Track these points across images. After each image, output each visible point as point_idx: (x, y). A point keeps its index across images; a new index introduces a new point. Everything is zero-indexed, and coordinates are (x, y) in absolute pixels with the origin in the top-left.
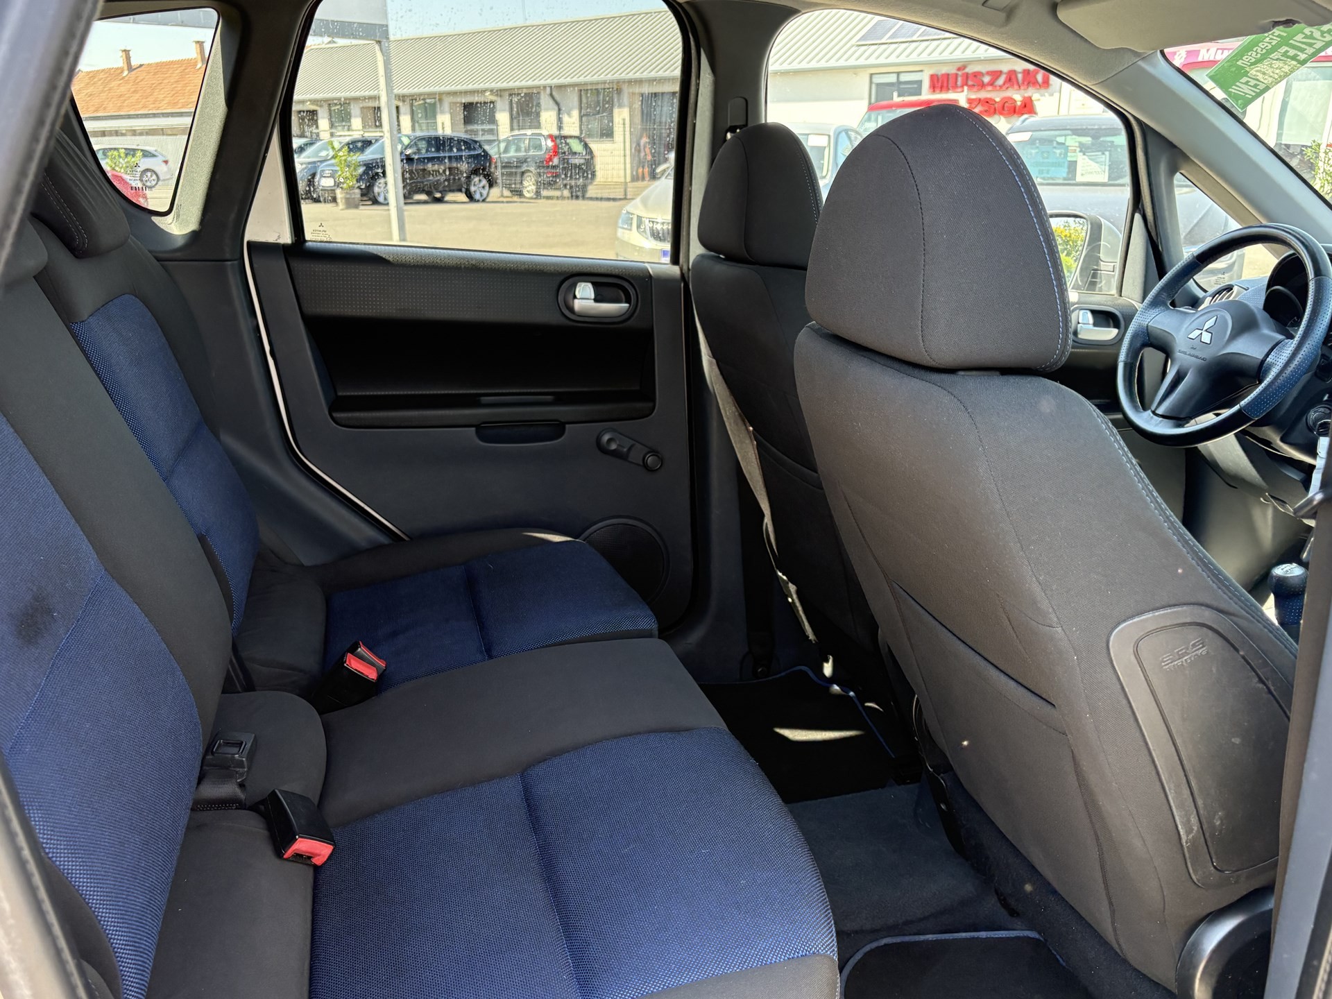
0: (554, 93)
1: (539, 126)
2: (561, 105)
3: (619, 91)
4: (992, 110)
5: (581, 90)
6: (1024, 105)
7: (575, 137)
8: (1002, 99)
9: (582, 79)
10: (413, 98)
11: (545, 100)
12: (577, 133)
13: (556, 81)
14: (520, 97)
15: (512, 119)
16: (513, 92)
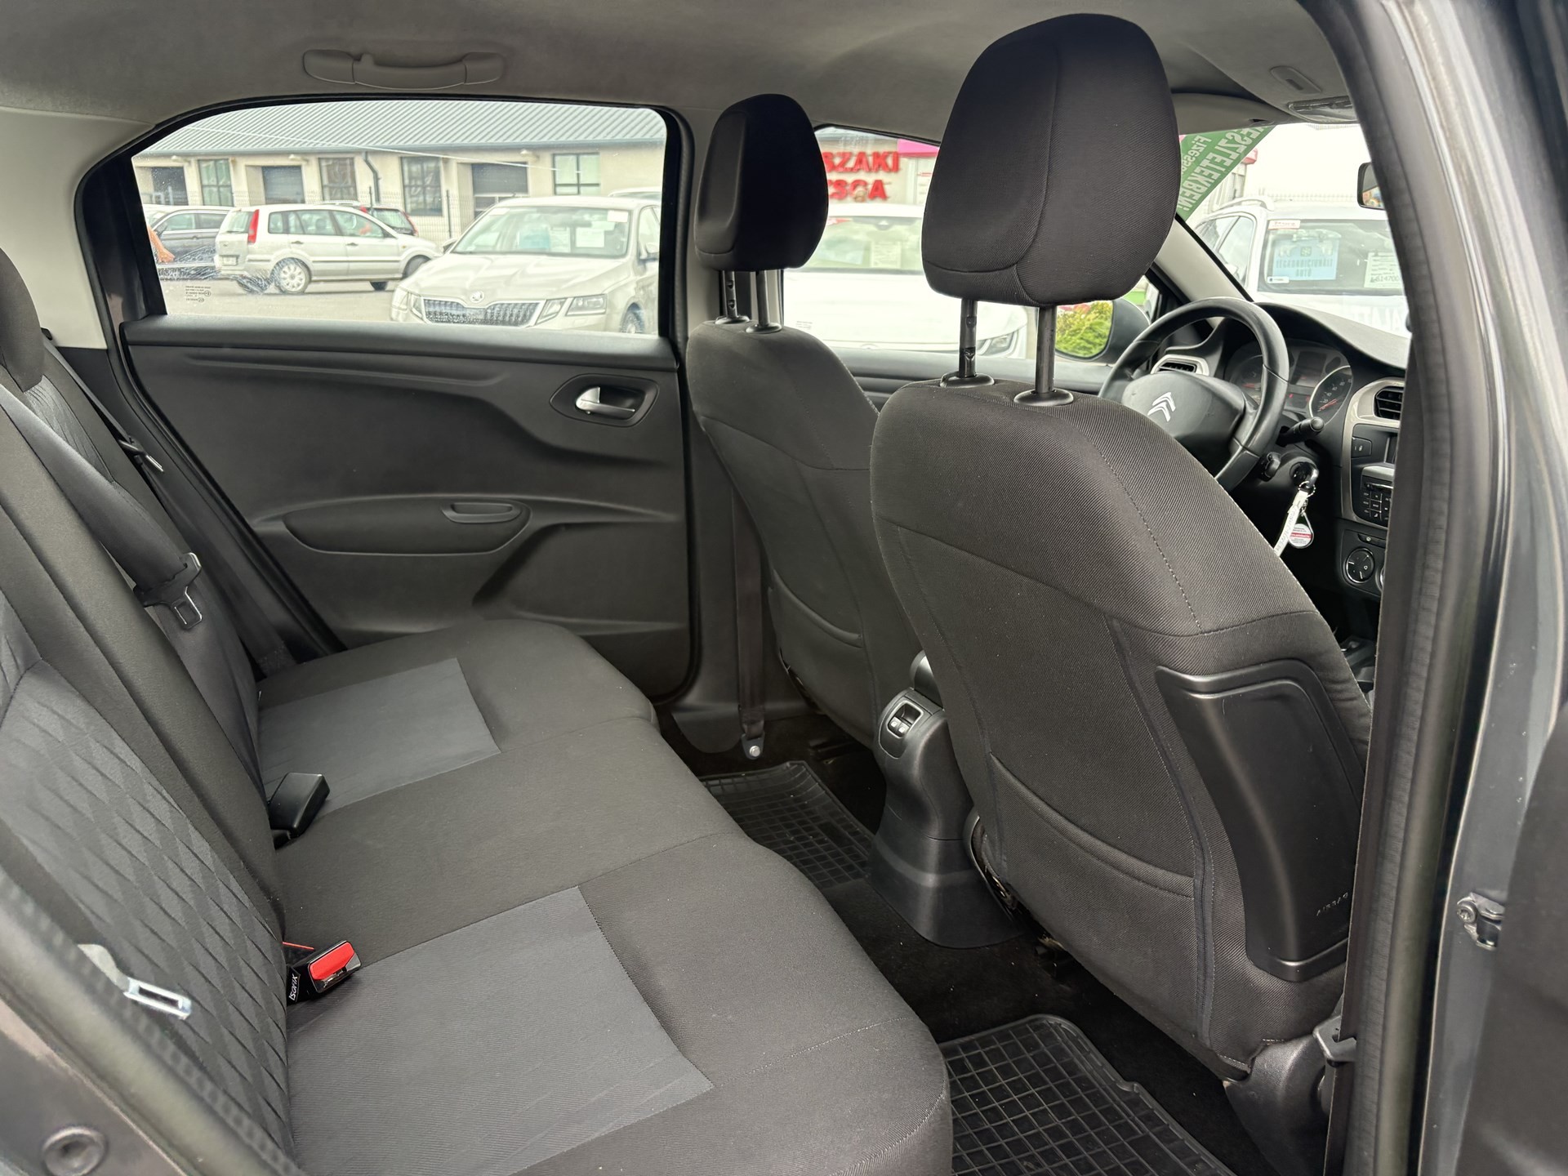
0: (370, 159)
1: (355, 198)
2: (380, 175)
3: (446, 161)
5: (402, 157)
6: (874, 188)
7: (396, 211)
8: (855, 181)
9: (402, 145)
11: (360, 167)
12: (401, 208)
13: (370, 147)
14: (330, 162)
15: (323, 187)
16: (321, 156)
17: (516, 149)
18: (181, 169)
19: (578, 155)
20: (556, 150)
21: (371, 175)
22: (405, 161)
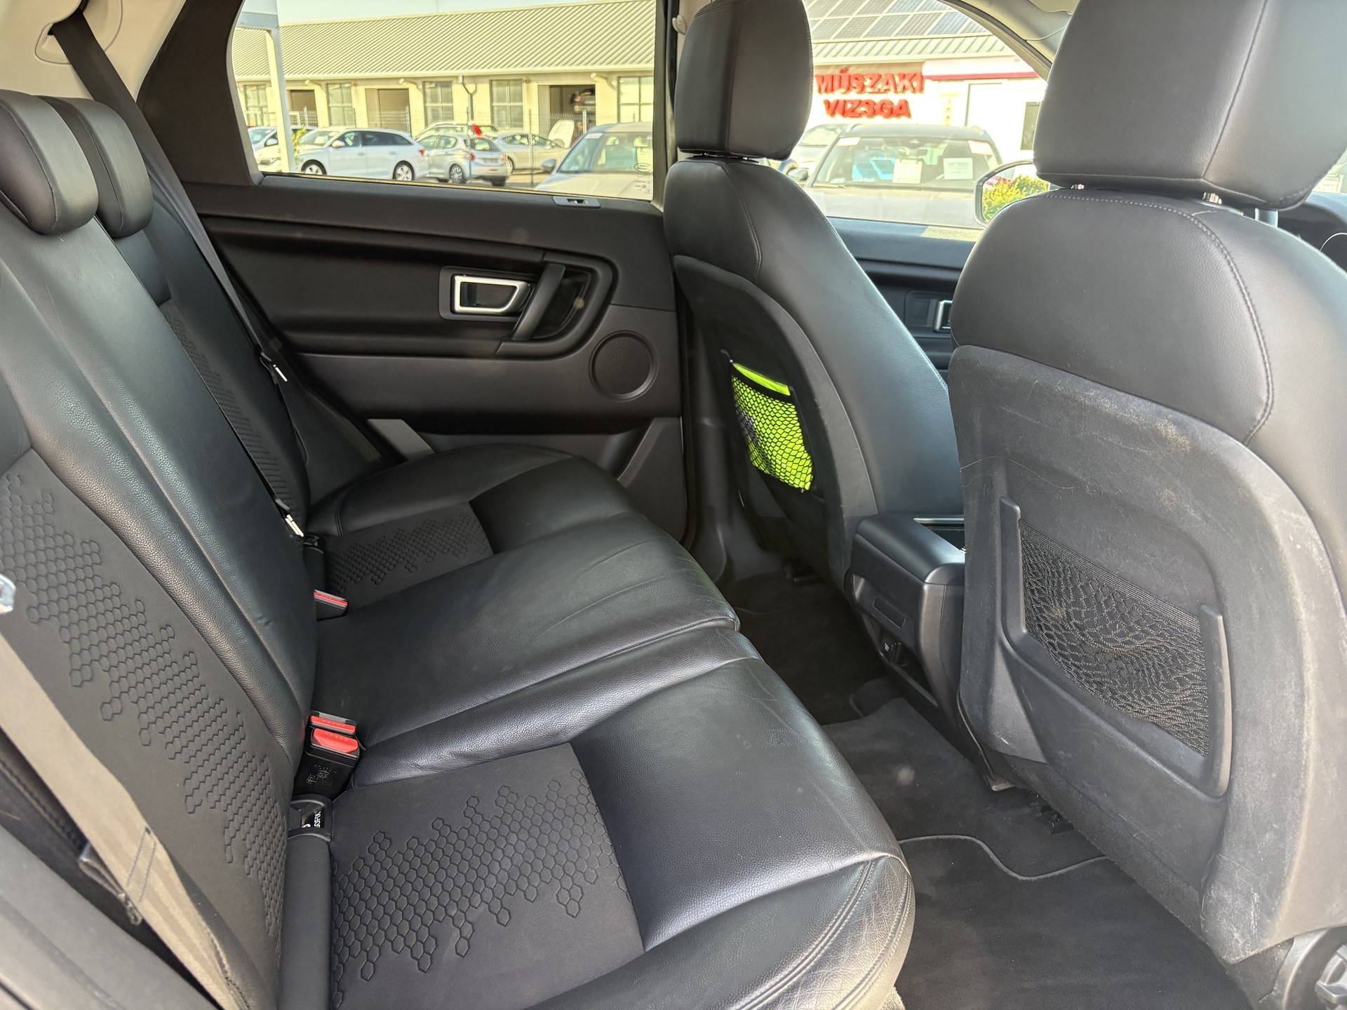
0: (465, 81)
1: (452, 118)
2: (474, 96)
3: (528, 81)
4: (872, 110)
5: (491, 81)
6: (899, 107)
8: (882, 101)
9: (492, 71)
10: (328, 84)
11: (457, 89)
12: (489, 122)
13: (467, 71)
14: (433, 85)
15: (425, 108)
16: (426, 80)
17: (588, 73)
18: (313, 91)
19: (640, 77)
20: (621, 75)
21: (467, 96)
22: (494, 83)
